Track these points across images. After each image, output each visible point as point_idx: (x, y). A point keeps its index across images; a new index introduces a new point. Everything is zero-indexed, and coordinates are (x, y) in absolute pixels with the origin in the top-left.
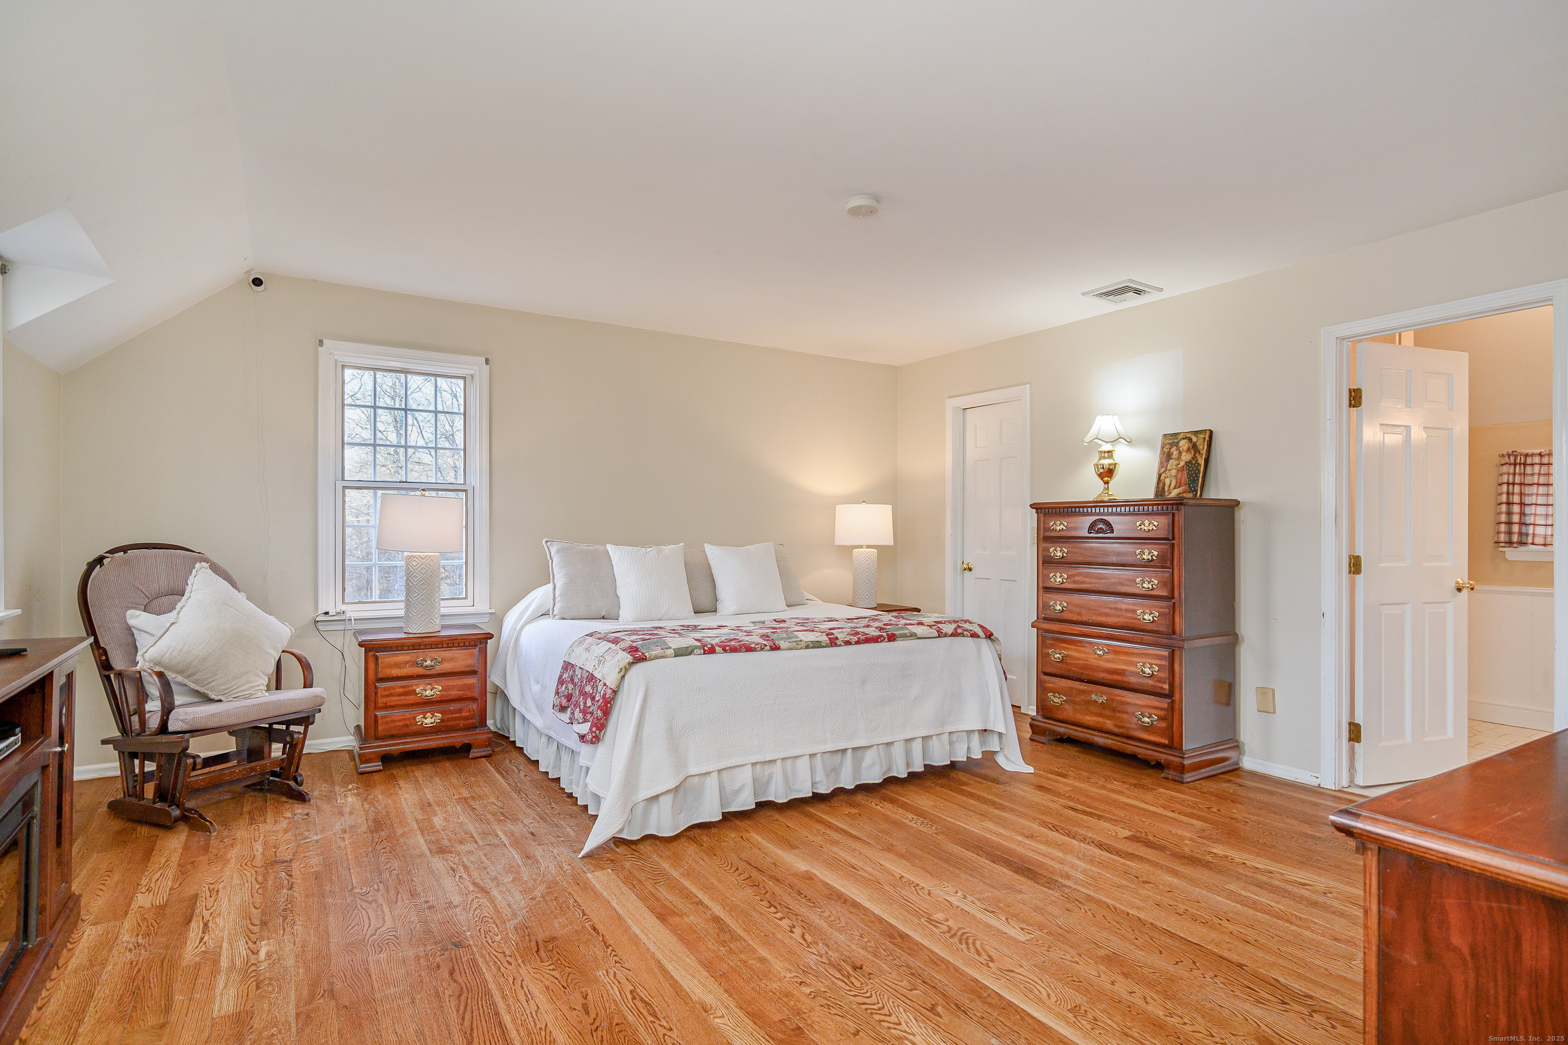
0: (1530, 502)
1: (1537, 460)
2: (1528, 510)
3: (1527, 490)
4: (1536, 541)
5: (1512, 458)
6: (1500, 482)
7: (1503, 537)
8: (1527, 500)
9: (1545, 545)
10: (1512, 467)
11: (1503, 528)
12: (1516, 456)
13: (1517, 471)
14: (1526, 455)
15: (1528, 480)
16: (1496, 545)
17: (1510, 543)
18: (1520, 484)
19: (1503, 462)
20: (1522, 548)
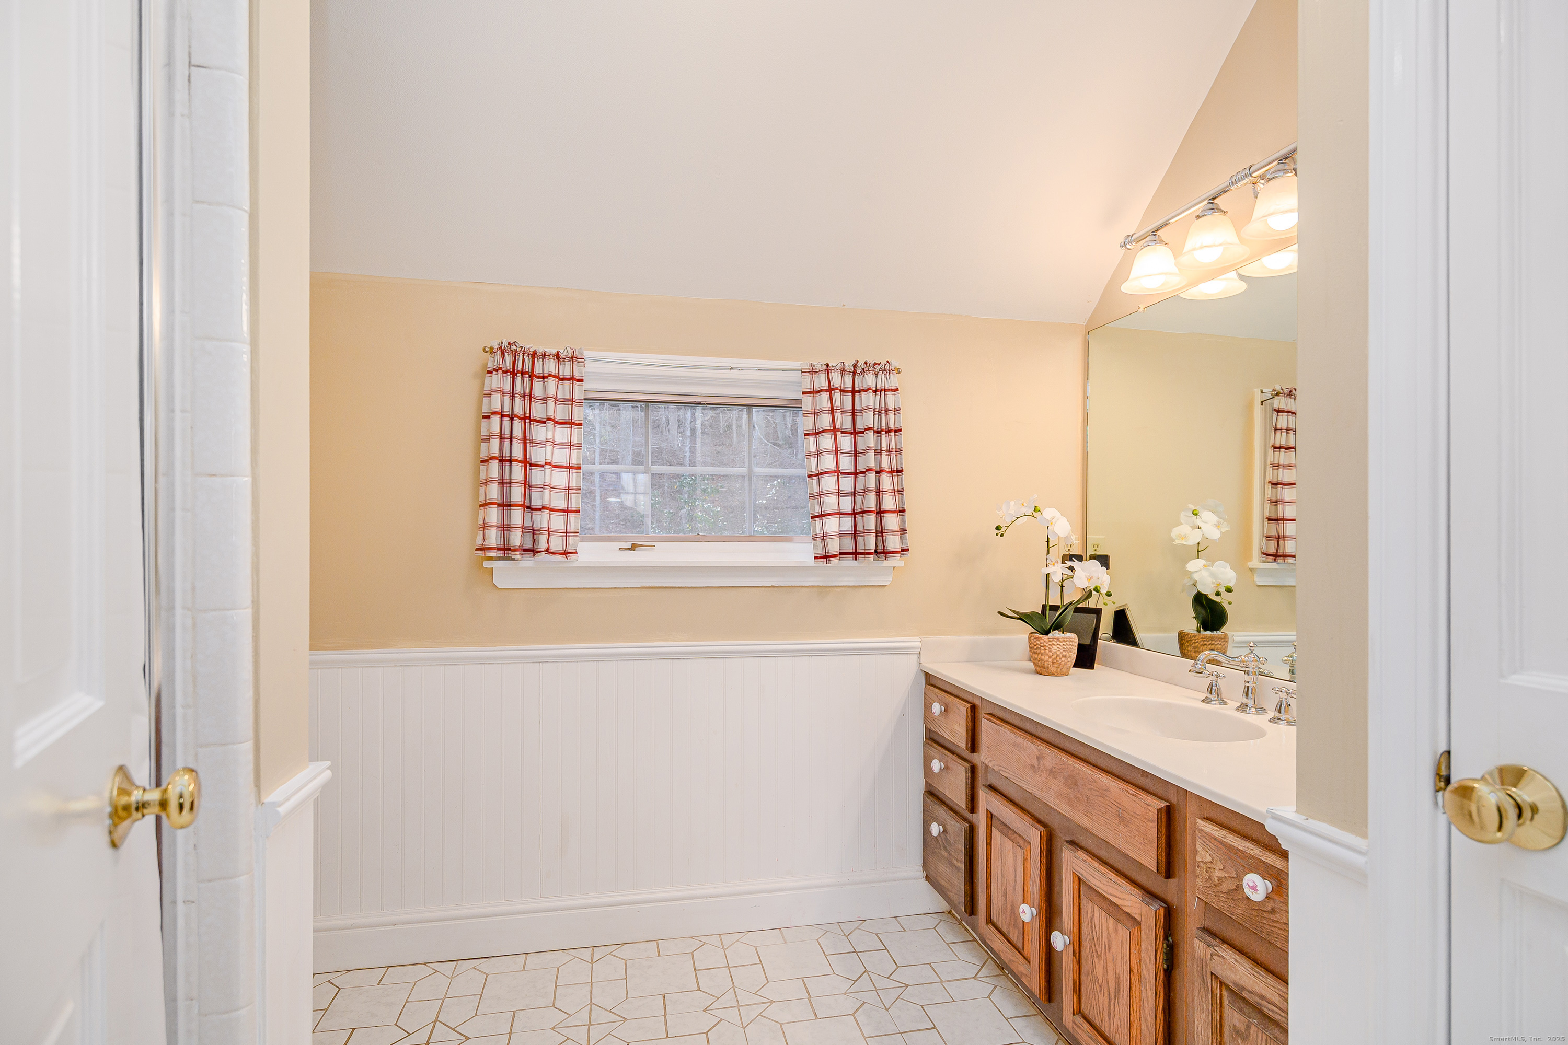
0: (541, 461)
1: (551, 366)
2: (537, 476)
3: (539, 433)
4: (553, 548)
5: (508, 358)
6: (485, 410)
7: (493, 538)
8: (537, 455)
9: (565, 553)
10: (509, 378)
11: (493, 515)
12: (515, 354)
13: (518, 388)
14: (534, 355)
15: (538, 411)
16: (480, 554)
17: (506, 550)
18: (524, 419)
19: (490, 366)
20: (528, 562)
